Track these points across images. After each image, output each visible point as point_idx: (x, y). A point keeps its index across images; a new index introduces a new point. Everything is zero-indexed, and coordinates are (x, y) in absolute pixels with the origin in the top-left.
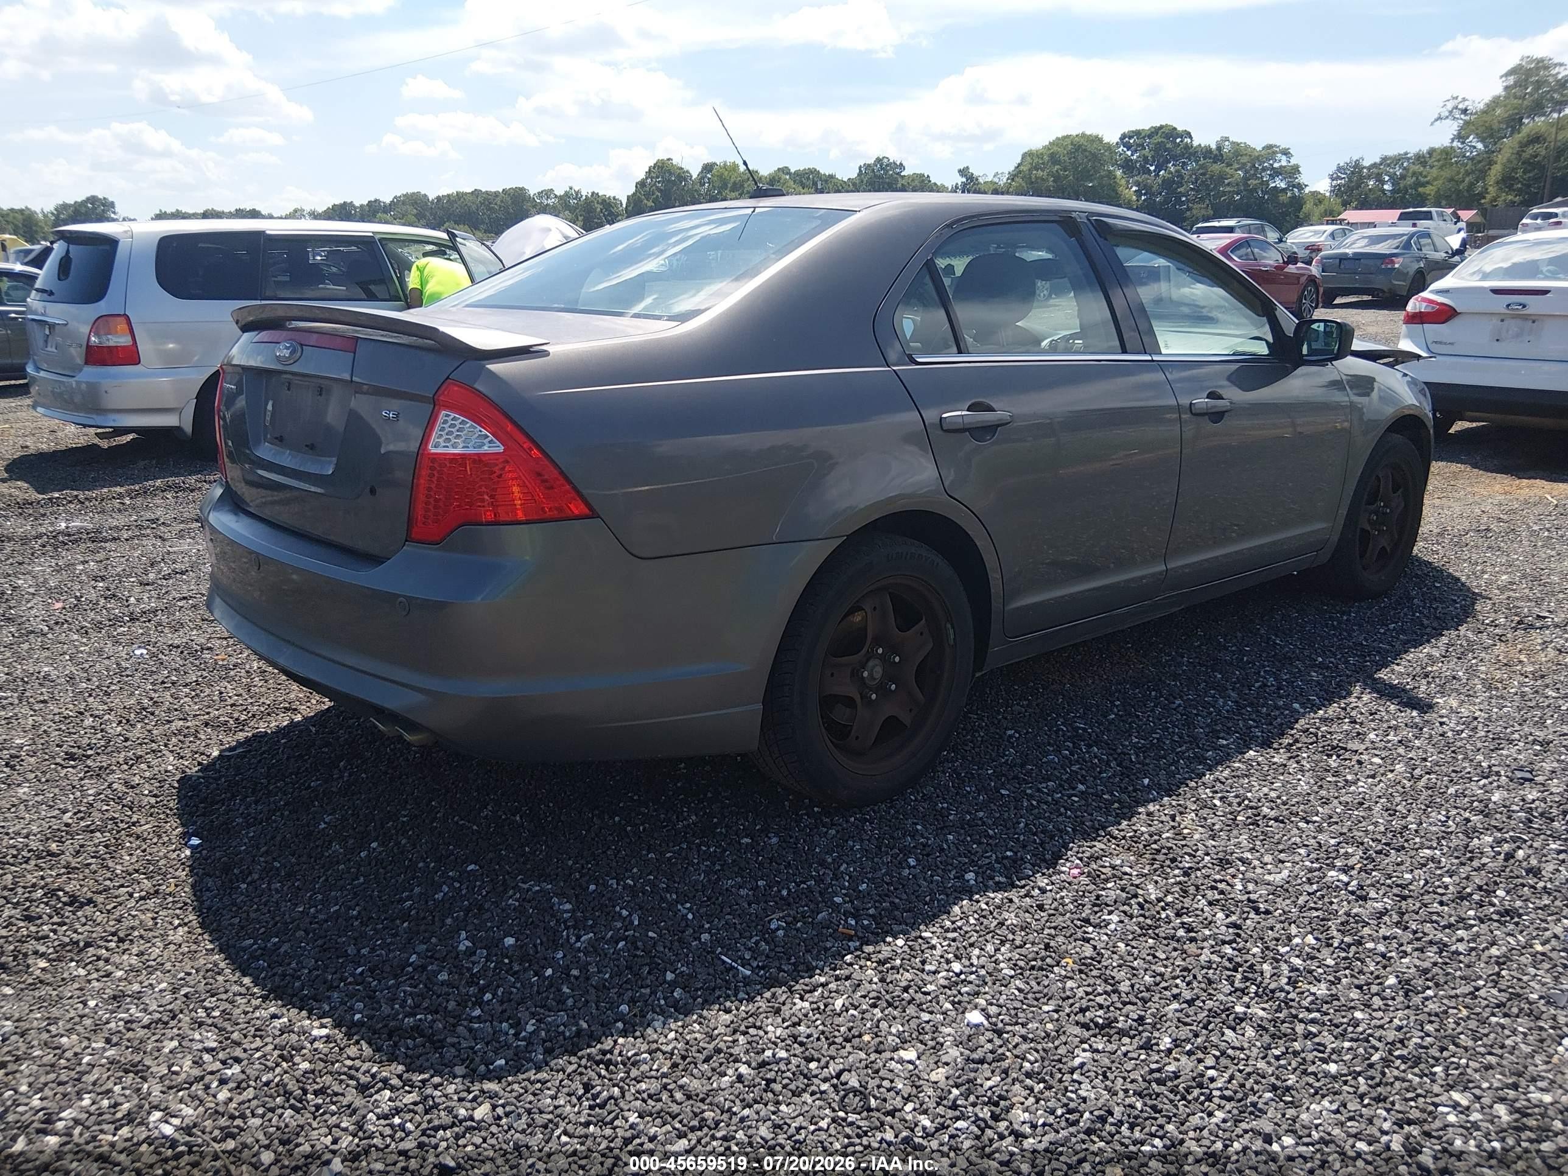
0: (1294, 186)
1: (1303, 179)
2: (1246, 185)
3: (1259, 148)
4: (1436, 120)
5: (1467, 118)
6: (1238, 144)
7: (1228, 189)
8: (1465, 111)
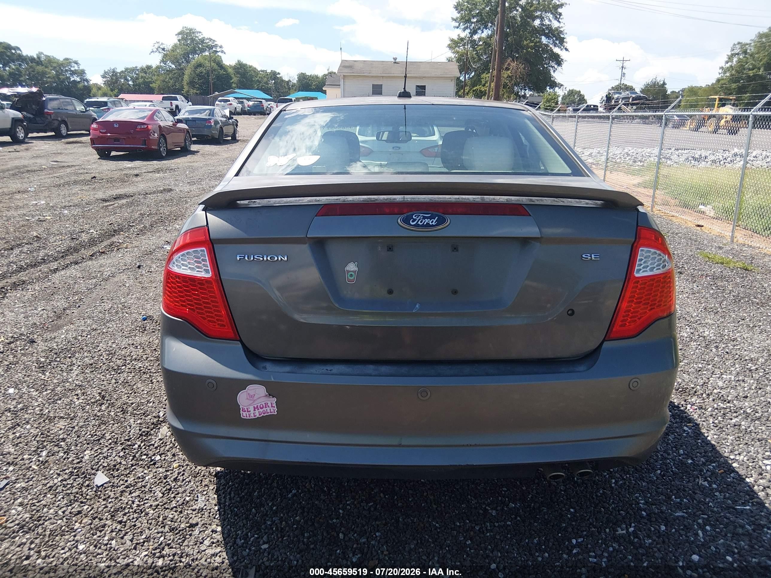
0: (84, 80)
1: (88, 76)
2: (59, 79)
3: (61, 59)
4: (151, 52)
5: (165, 53)
6: (49, 57)
7: (49, 80)
8: (163, 49)
